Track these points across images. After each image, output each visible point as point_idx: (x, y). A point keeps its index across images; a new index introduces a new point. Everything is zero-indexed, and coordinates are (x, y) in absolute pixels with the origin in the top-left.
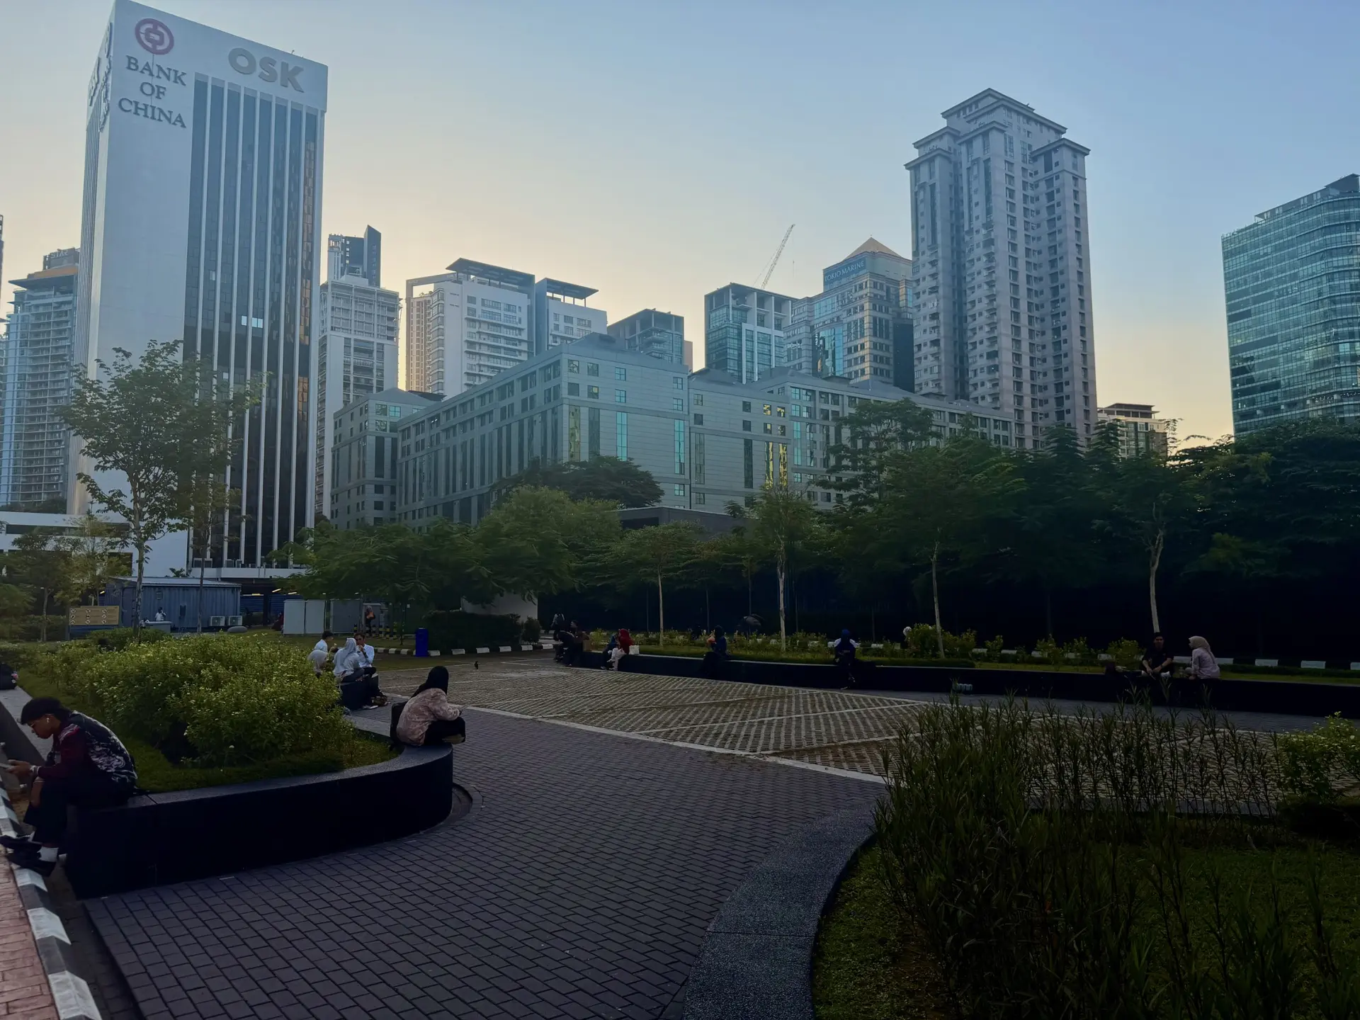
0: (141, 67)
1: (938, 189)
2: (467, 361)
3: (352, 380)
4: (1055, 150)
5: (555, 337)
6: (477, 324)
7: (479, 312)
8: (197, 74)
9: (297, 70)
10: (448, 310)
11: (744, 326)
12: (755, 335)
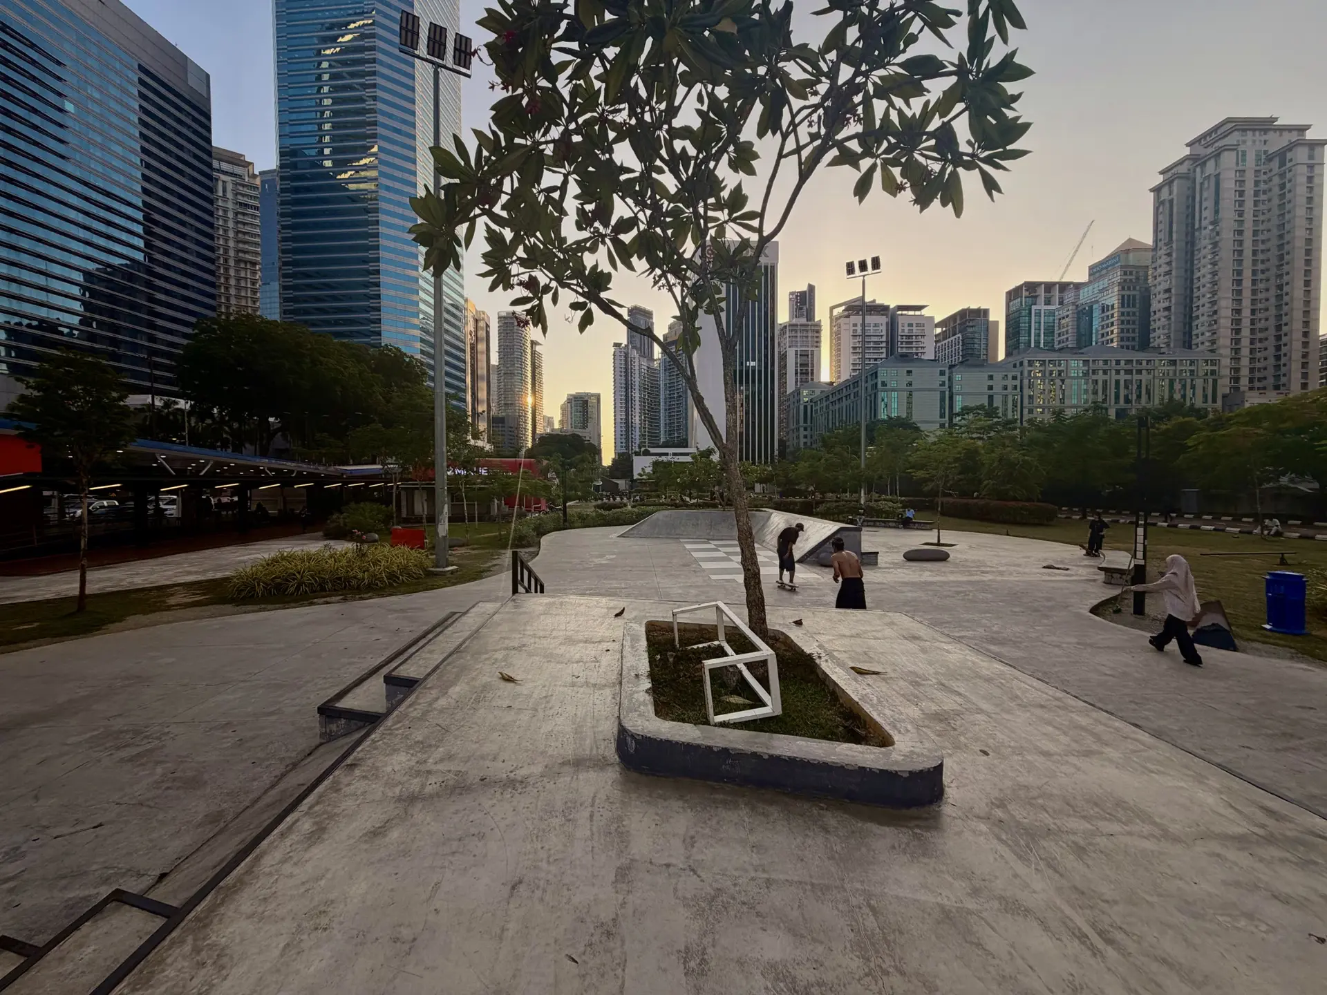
1: (1175, 202)
2: (853, 357)
3: (799, 371)
4: (1290, 150)
5: (902, 336)
6: (858, 337)
7: (859, 331)
10: (842, 332)
11: (1034, 307)
12: (1043, 312)
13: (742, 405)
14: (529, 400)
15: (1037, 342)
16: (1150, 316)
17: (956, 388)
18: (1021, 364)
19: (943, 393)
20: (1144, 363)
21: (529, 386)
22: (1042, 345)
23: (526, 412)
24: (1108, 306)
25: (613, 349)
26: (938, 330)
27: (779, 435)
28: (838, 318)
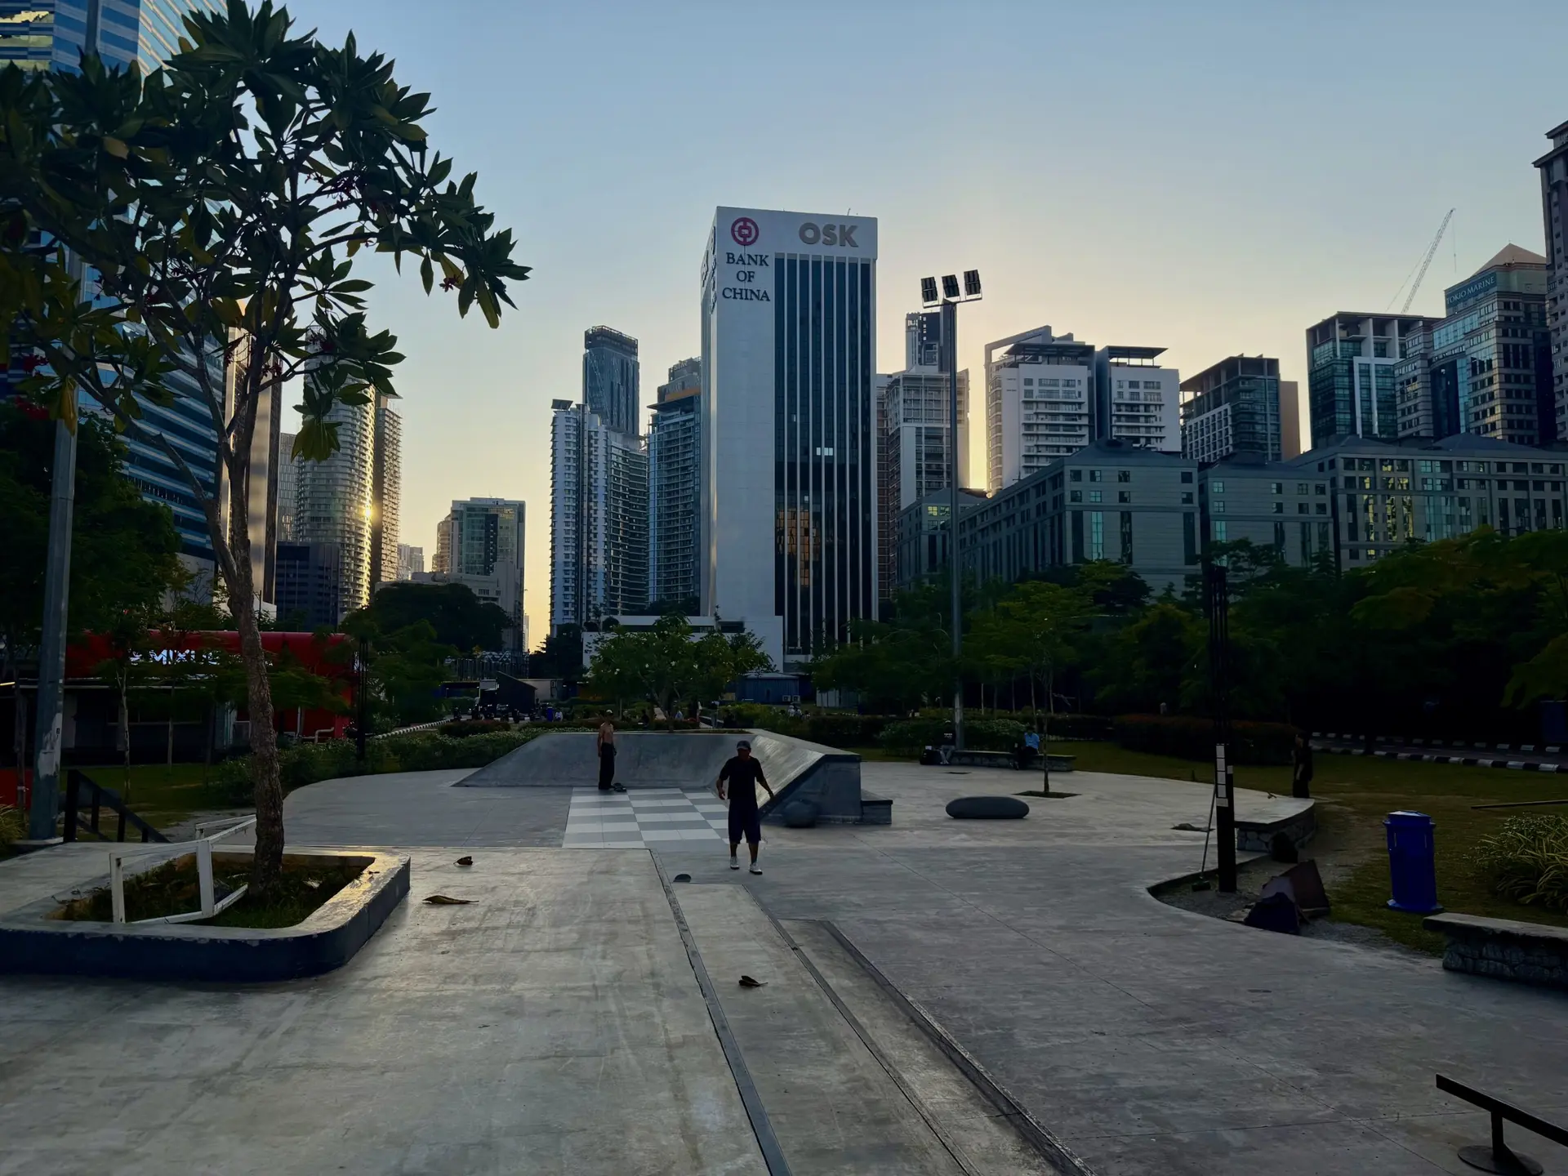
0: (736, 258)
2: (1025, 443)
3: (924, 466)
5: (1118, 405)
6: (1035, 405)
7: (1036, 393)
8: (776, 254)
9: (853, 228)
10: (1004, 393)
11: (1357, 360)
12: (1373, 369)
13: (806, 532)
14: (367, 512)
15: (1367, 424)
16: (1552, 385)
17: (1215, 507)
18: (1332, 464)
19: (1188, 517)
20: (1547, 469)
21: (369, 482)
22: (1376, 431)
23: (359, 537)
24: (1482, 363)
25: (552, 413)
26: (1189, 396)
27: (881, 594)
28: (1000, 366)
